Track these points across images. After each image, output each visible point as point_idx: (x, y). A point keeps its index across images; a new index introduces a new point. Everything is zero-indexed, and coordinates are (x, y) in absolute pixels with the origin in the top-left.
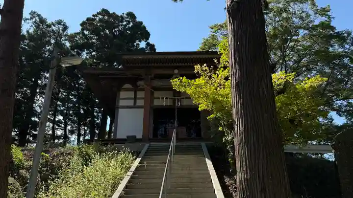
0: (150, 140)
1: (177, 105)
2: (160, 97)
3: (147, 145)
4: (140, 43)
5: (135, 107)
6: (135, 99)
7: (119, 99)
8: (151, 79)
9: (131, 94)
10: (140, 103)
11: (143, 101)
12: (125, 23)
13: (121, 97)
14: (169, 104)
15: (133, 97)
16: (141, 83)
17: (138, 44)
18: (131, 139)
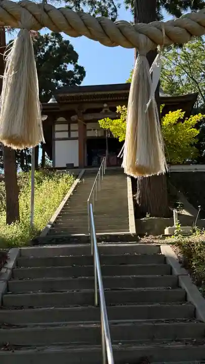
0: (85, 167)
1: (107, 136)
2: (92, 129)
3: (83, 171)
4: (67, 65)
5: (69, 138)
6: (69, 131)
7: (55, 131)
8: (83, 113)
9: (65, 127)
10: (74, 134)
11: (77, 133)
12: (50, 44)
13: (56, 129)
14: (100, 135)
15: (67, 129)
16: (74, 117)
17: (66, 66)
18: (70, 167)
